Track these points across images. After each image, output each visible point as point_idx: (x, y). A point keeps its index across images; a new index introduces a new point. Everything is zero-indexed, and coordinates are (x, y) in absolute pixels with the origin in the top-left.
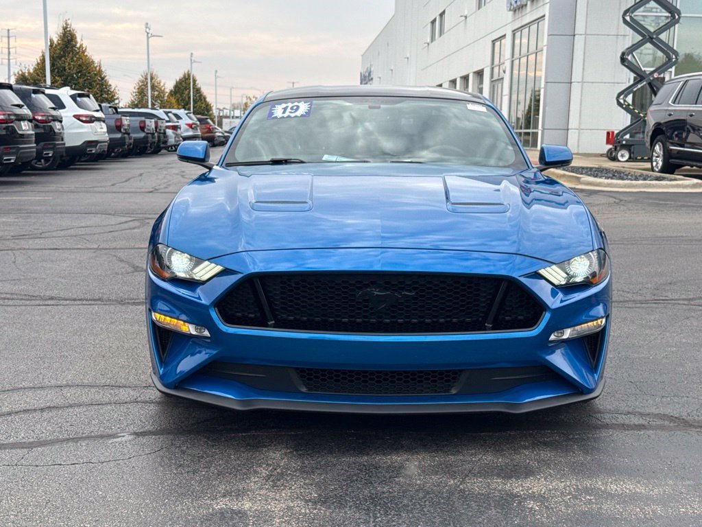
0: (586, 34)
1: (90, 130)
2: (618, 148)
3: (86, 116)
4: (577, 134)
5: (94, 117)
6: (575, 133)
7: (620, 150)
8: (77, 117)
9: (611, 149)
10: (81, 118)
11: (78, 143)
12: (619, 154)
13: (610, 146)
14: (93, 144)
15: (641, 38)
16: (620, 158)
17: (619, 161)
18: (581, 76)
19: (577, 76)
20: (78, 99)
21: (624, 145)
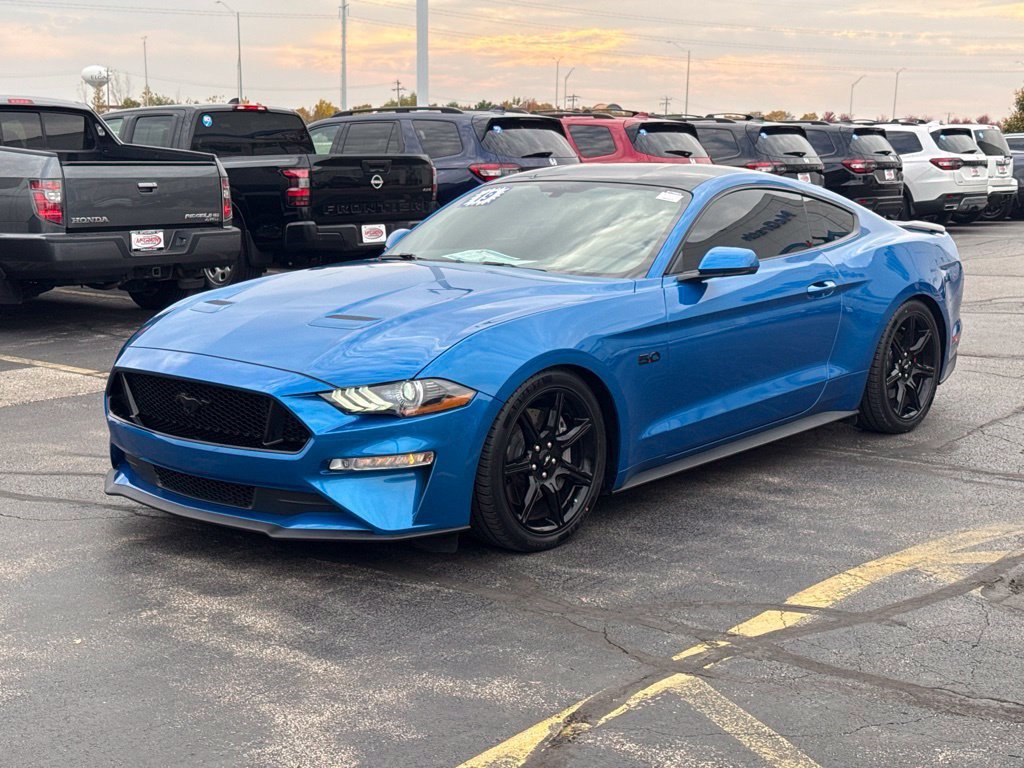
1: (952, 180)
3: (950, 160)
5: (962, 161)
8: (935, 162)
10: (940, 163)
11: (933, 196)
14: (957, 198)
20: (942, 137)
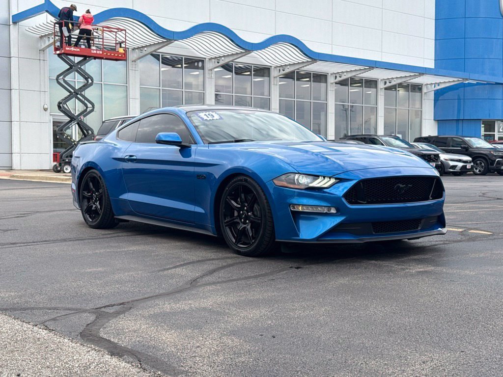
0: (19, 89)
2: (63, 165)
4: (19, 156)
6: (18, 155)
7: (64, 166)
9: (56, 165)
12: (65, 168)
13: (55, 163)
15: (69, 94)
16: (65, 171)
17: (65, 172)
18: (18, 118)
19: (15, 117)
21: (67, 162)
